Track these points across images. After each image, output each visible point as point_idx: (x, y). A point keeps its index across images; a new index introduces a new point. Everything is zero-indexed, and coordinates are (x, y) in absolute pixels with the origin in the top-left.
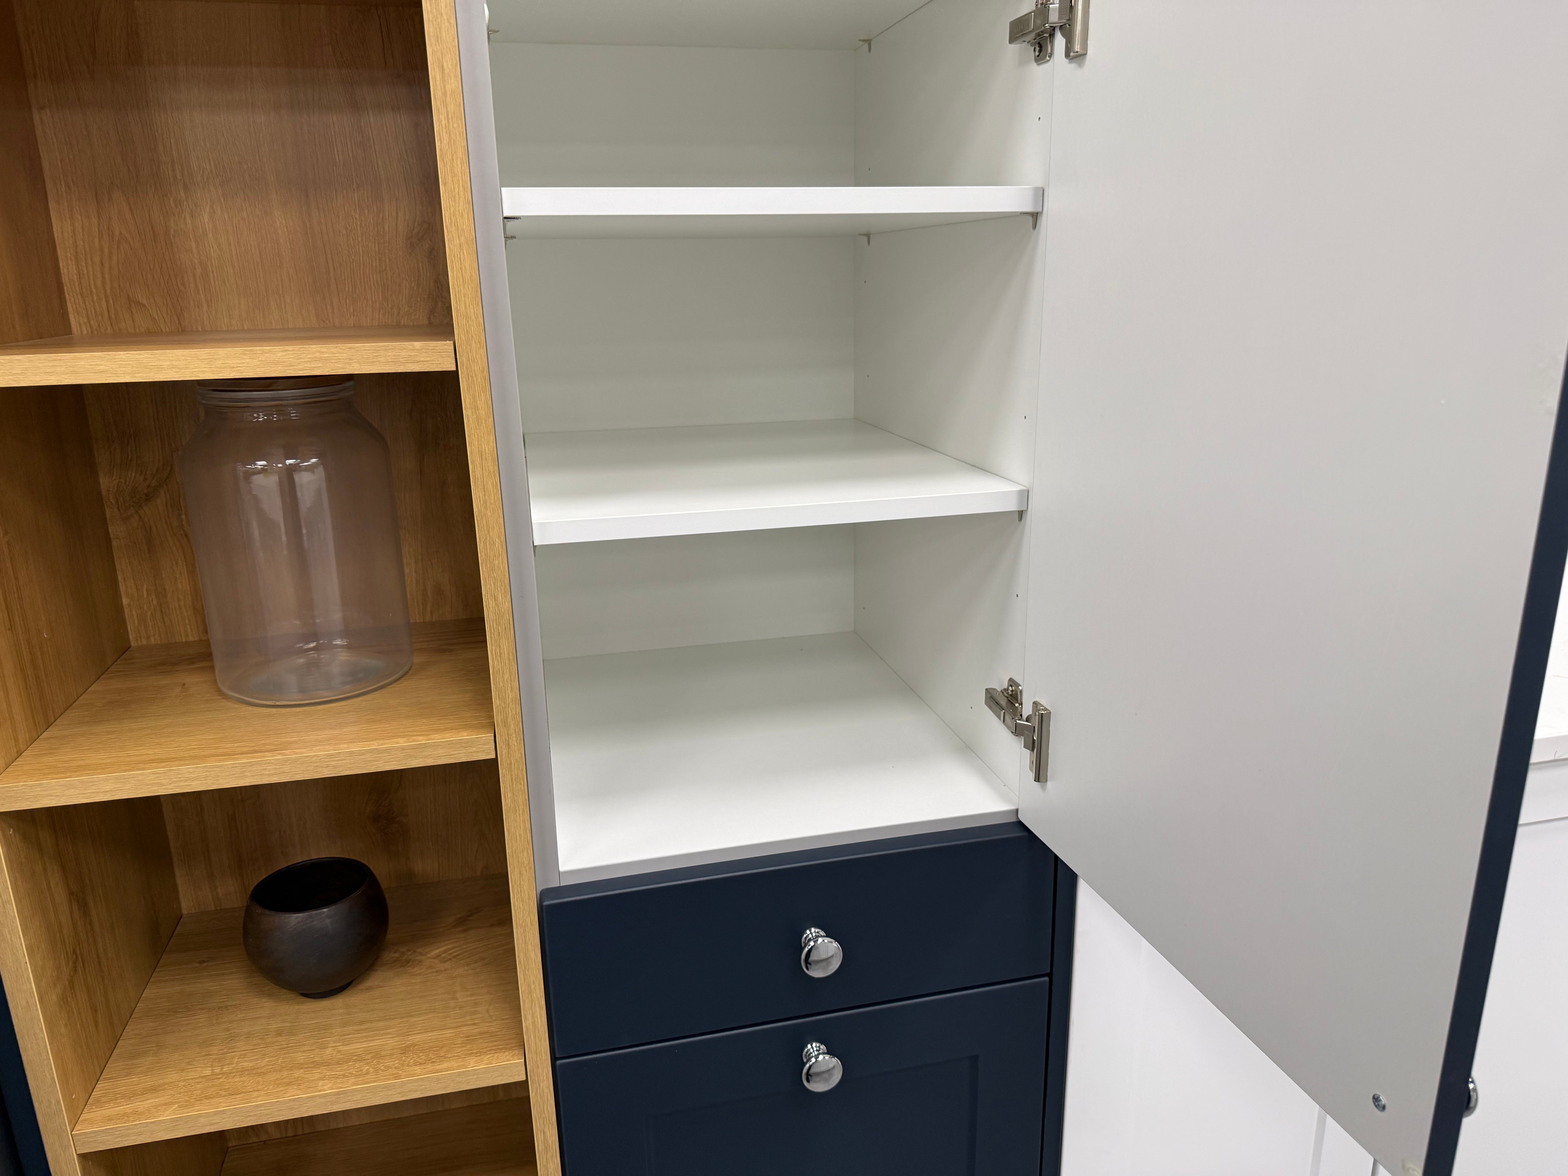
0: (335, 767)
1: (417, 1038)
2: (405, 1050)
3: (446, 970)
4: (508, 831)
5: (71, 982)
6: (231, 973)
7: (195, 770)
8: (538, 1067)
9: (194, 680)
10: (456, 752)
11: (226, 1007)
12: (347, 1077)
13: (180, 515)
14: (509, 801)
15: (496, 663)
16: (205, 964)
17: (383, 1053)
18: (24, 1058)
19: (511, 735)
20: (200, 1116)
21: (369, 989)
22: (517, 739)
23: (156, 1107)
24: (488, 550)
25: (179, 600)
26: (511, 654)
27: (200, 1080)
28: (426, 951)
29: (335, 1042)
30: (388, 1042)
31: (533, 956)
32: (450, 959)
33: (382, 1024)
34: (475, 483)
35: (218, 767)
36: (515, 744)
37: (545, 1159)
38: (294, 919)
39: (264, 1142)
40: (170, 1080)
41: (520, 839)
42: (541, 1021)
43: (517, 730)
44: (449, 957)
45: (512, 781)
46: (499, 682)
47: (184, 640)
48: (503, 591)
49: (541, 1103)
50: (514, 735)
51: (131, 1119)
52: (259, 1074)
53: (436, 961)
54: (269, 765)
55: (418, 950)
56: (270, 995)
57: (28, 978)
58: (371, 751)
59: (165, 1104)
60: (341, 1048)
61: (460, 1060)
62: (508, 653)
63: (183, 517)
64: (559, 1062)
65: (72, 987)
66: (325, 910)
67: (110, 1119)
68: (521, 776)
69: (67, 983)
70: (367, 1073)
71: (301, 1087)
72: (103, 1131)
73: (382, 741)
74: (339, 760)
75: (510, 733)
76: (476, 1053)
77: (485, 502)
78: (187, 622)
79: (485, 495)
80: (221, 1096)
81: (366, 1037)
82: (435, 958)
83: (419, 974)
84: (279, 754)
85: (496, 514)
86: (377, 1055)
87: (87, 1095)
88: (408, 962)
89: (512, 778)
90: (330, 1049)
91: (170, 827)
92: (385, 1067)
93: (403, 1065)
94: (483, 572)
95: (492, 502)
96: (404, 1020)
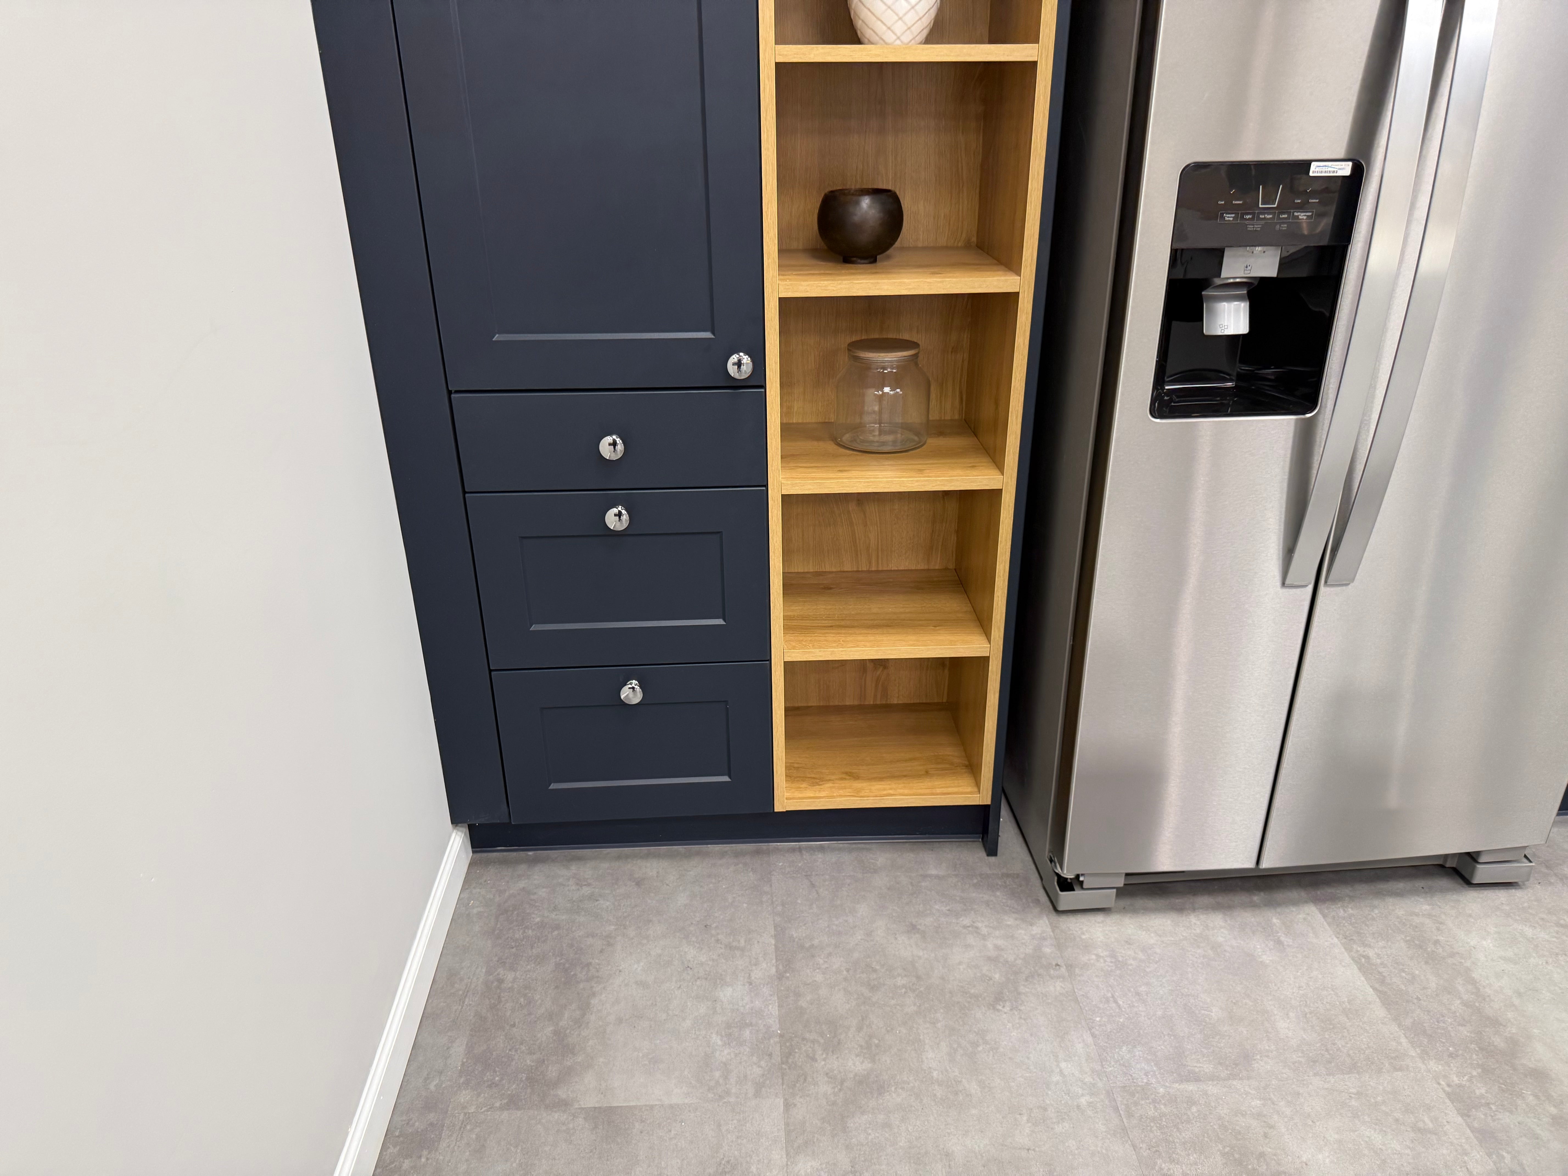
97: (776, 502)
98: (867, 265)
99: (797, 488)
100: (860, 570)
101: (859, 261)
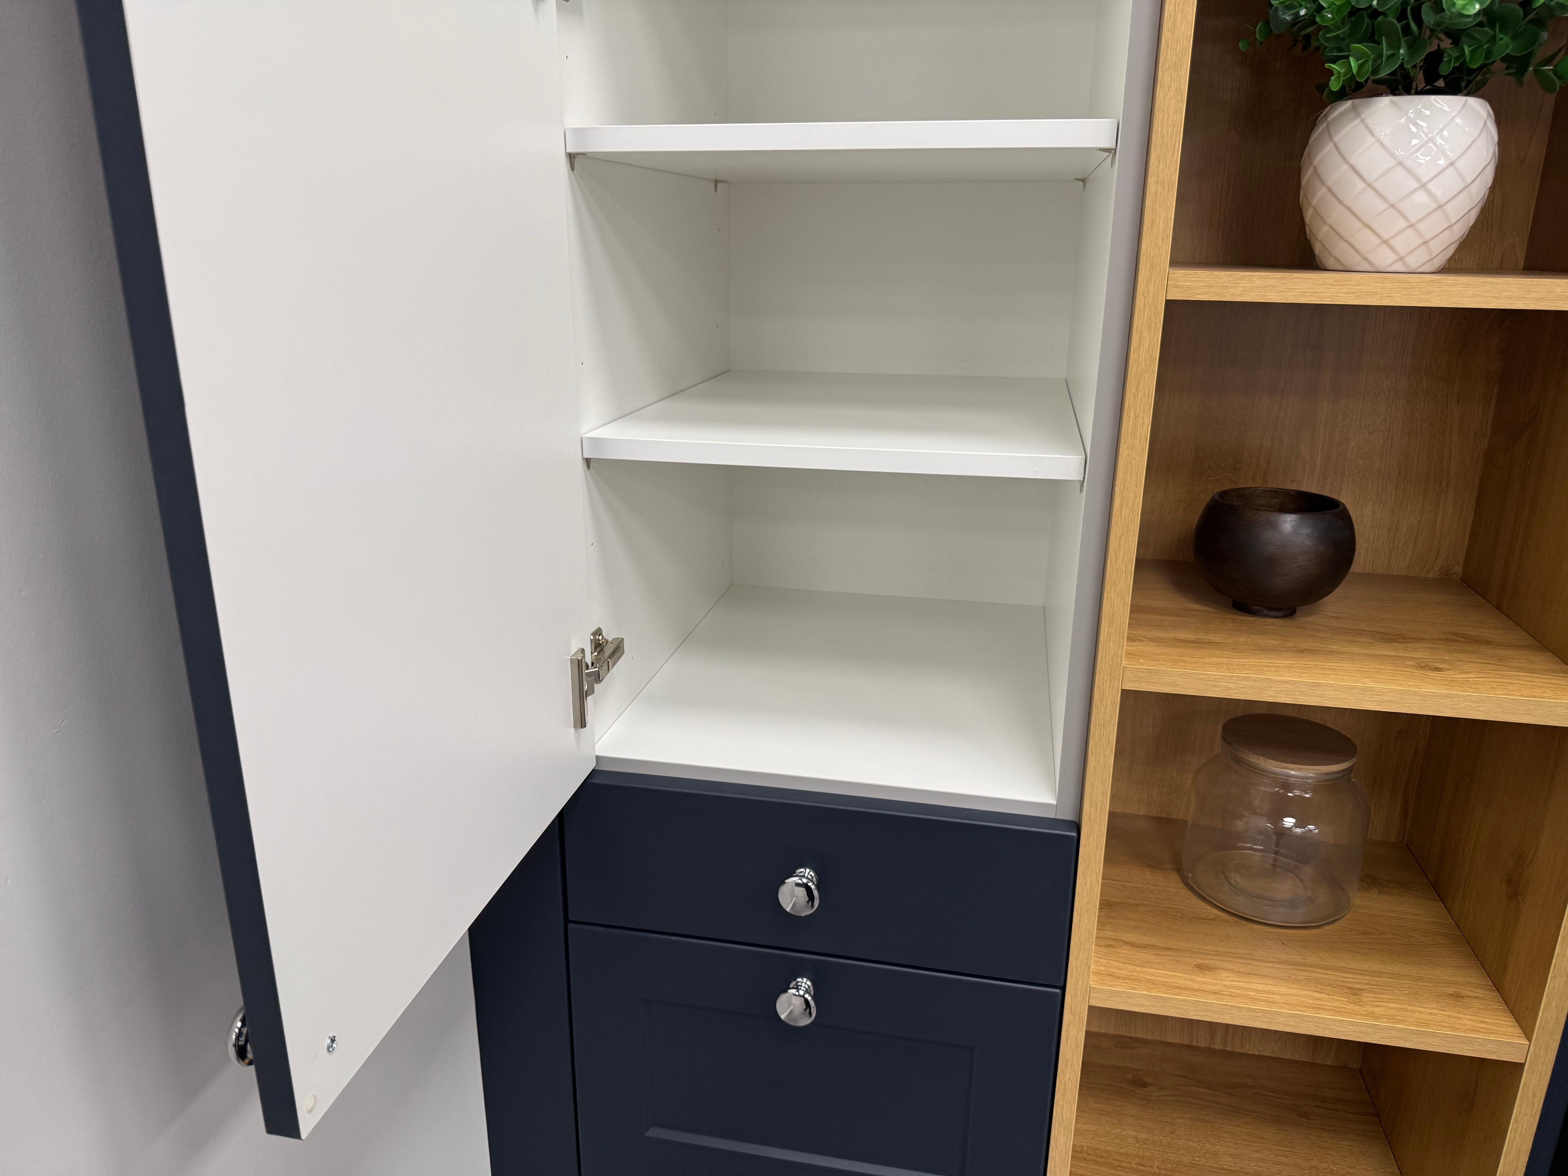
97: (1077, 1017)
98: (1275, 620)
99: (1118, 999)
100: (1195, 1044)
101: (1266, 612)
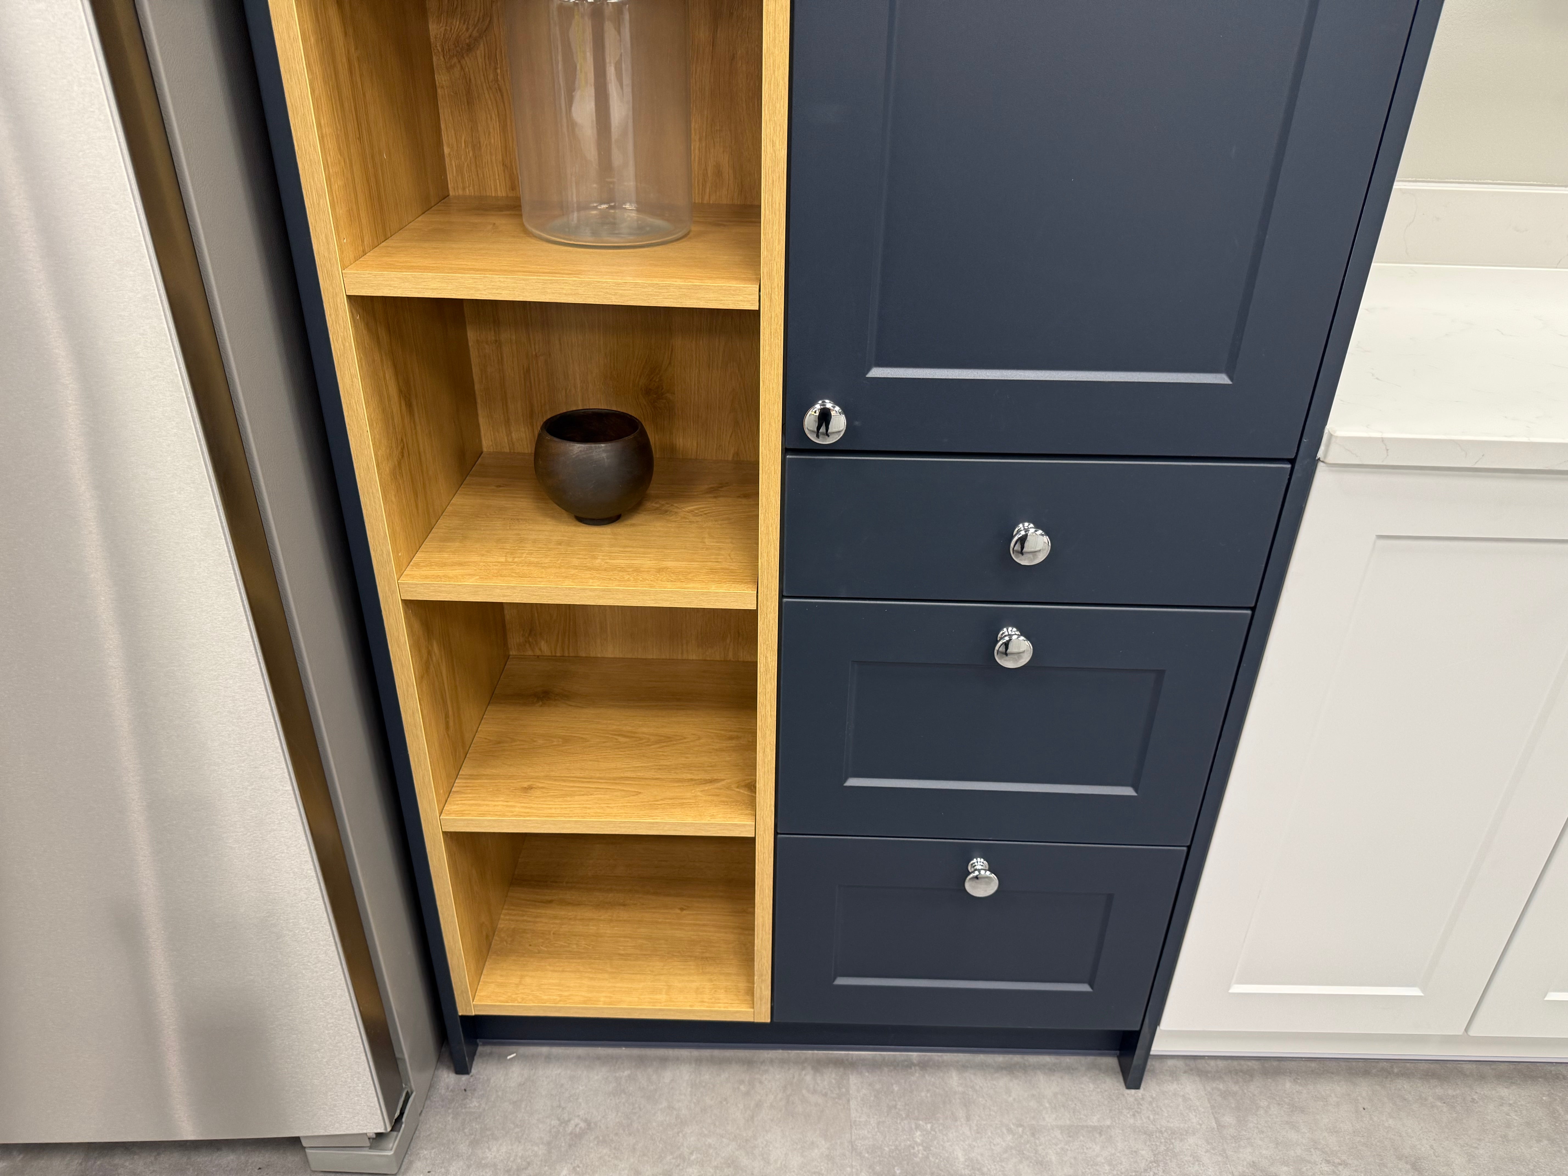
0: (622, 296)
1: (670, 564)
2: (660, 570)
3: (697, 522)
4: (763, 381)
5: (399, 463)
6: (521, 498)
7: (505, 280)
8: (767, 600)
9: (503, 222)
10: (725, 299)
11: (518, 519)
12: (612, 580)
13: (496, 69)
14: (766, 353)
15: (767, 212)
16: (501, 488)
17: (642, 569)
18: (364, 512)
19: (774, 289)
20: (496, 587)
21: (633, 525)
22: (779, 293)
23: (462, 576)
24: (772, 91)
25: (491, 154)
26: (781, 205)
27: (497, 564)
28: (682, 506)
29: (603, 556)
30: (647, 562)
31: (773, 501)
32: (701, 515)
33: (642, 550)
34: (767, 17)
35: (524, 280)
36: (777, 298)
37: (764, 680)
38: (577, 449)
39: (538, 656)
40: (474, 560)
41: (773, 392)
42: (774, 560)
43: (779, 285)
44: (701, 513)
45: (771, 335)
46: (768, 233)
47: (493, 195)
48: (781, 137)
49: (767, 632)
50: (776, 289)
51: (443, 580)
52: (543, 567)
53: (690, 514)
54: (567, 285)
55: (675, 505)
56: (553, 517)
57: (369, 445)
58: (652, 285)
59: (469, 575)
60: (608, 561)
61: (704, 584)
62: (779, 204)
63: (499, 71)
64: (785, 600)
65: (400, 468)
66: (603, 445)
67: (427, 577)
68: (779, 331)
69: (396, 463)
70: (629, 580)
71: (576, 581)
72: (421, 584)
73: (662, 279)
74: (625, 290)
75: (773, 286)
76: (718, 581)
77: (774, 39)
78: (497, 177)
79: (775, 31)
80: (512, 576)
81: (629, 557)
82: (688, 512)
83: (675, 521)
84: (575, 277)
85: (783, 53)
86: (637, 570)
87: (410, 559)
88: (666, 511)
89: (771, 332)
90: (599, 560)
91: (476, 370)
92: (643, 579)
93: (657, 580)
94: (765, 114)
95: (781, 39)
96: (660, 550)
